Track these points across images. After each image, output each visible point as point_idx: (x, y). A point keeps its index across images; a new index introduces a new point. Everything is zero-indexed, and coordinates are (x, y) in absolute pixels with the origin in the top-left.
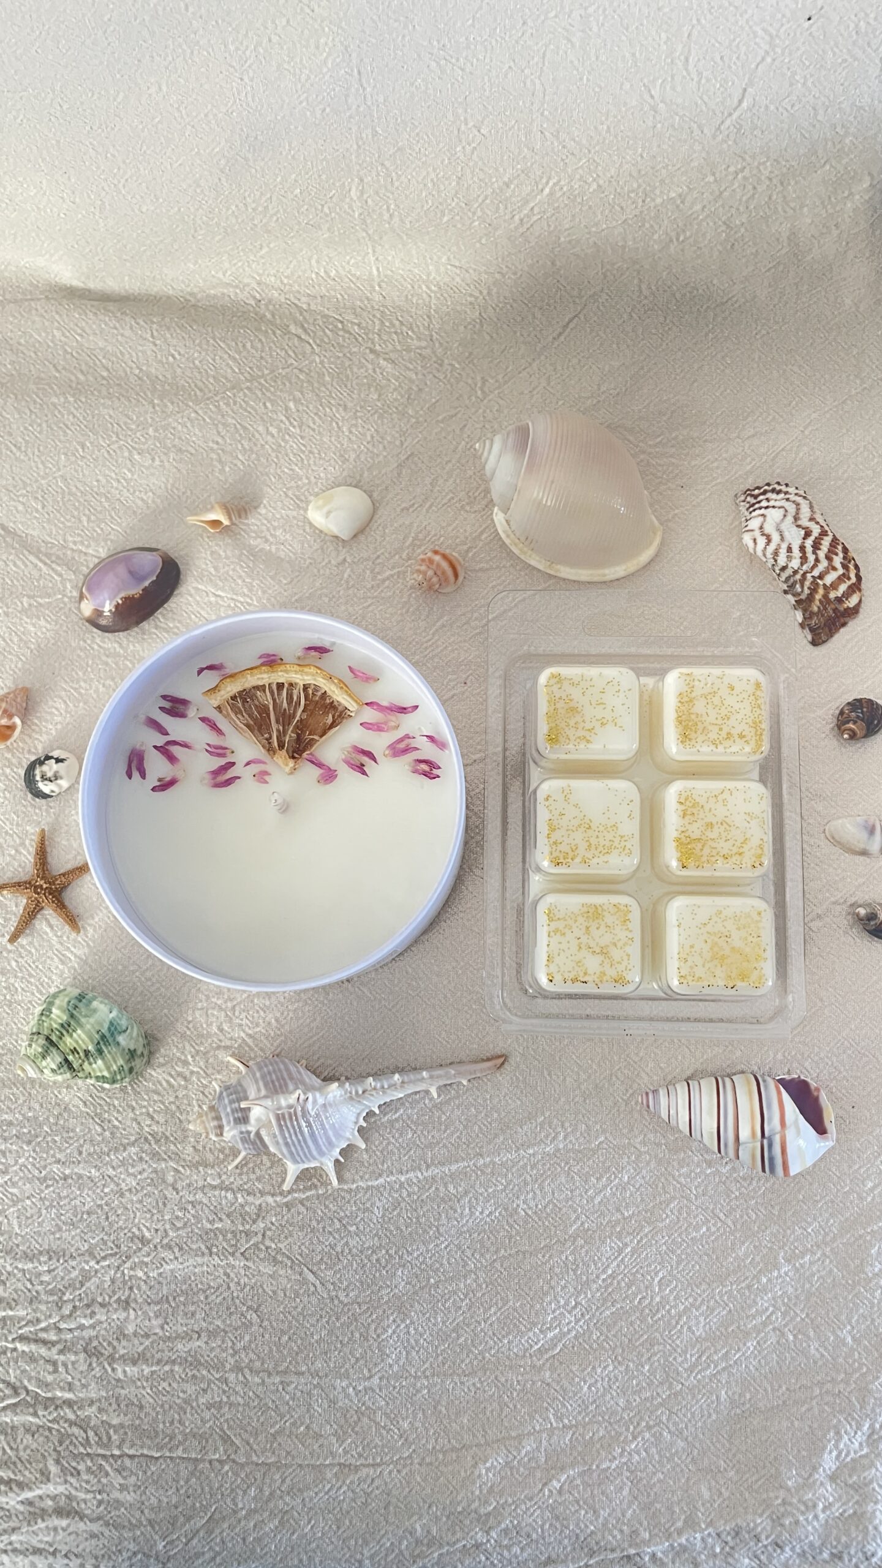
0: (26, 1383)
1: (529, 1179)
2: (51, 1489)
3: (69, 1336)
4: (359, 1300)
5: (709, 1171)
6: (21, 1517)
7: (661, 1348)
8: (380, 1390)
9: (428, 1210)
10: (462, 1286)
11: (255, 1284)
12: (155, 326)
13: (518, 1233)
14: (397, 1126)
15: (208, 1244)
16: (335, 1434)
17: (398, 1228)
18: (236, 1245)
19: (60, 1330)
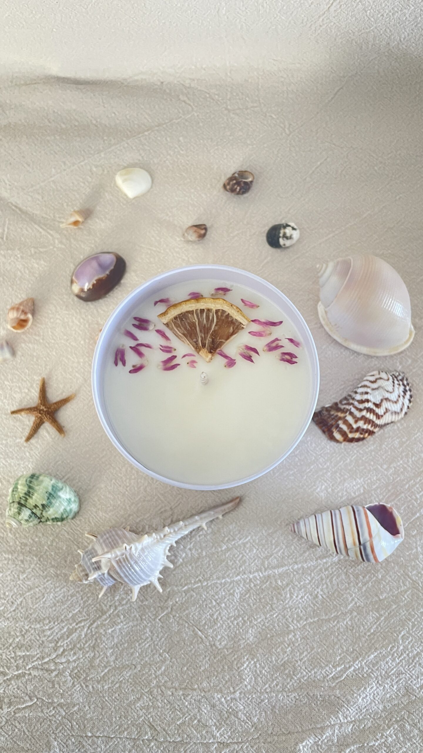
0: (36, 693)
1: (324, 577)
3: (61, 667)
4: (227, 647)
7: (404, 675)
8: (240, 700)
9: (266, 595)
10: (286, 639)
11: (167, 637)
12: (104, 97)
13: (318, 608)
15: (140, 614)
16: (215, 724)
17: (249, 605)
18: (156, 615)
19: (56, 663)
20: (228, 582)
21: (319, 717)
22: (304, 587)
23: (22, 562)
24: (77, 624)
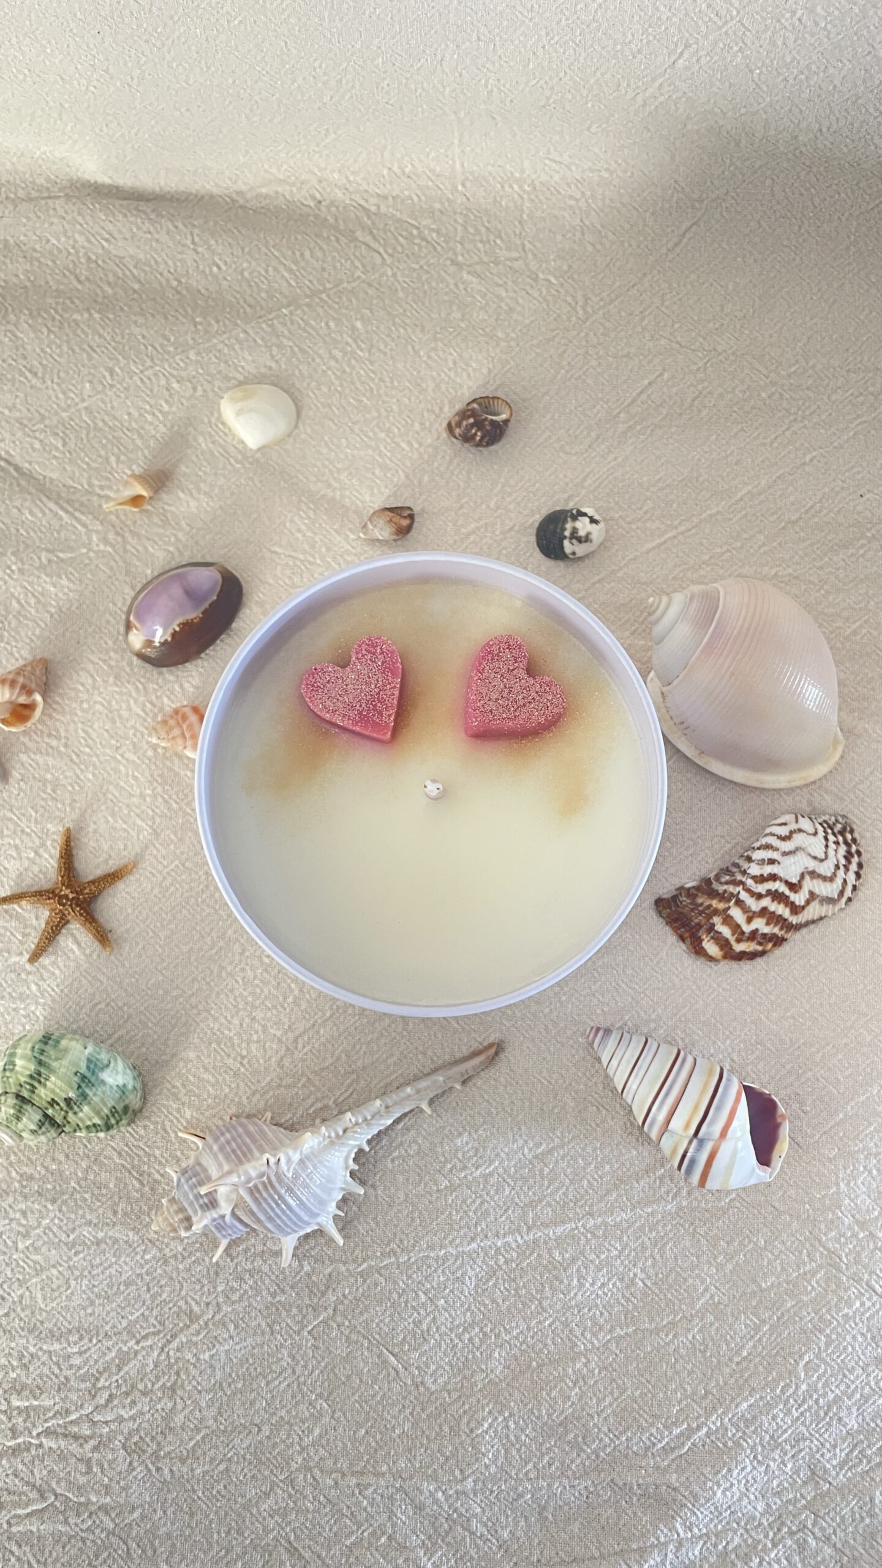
0: (54, 1485)
1: (648, 1243)
3: (105, 1430)
4: (449, 1387)
5: (861, 1235)
7: (807, 1443)
8: (475, 1495)
9: (529, 1281)
10: (570, 1371)
11: (326, 1367)
12: (196, 231)
13: (635, 1307)
14: (492, 1181)
15: (269, 1320)
17: (493, 1301)
18: (302, 1322)
19: (94, 1423)
20: (452, 1255)
21: (636, 1529)
22: (607, 1264)
23: (24, 1213)
24: (138, 1342)
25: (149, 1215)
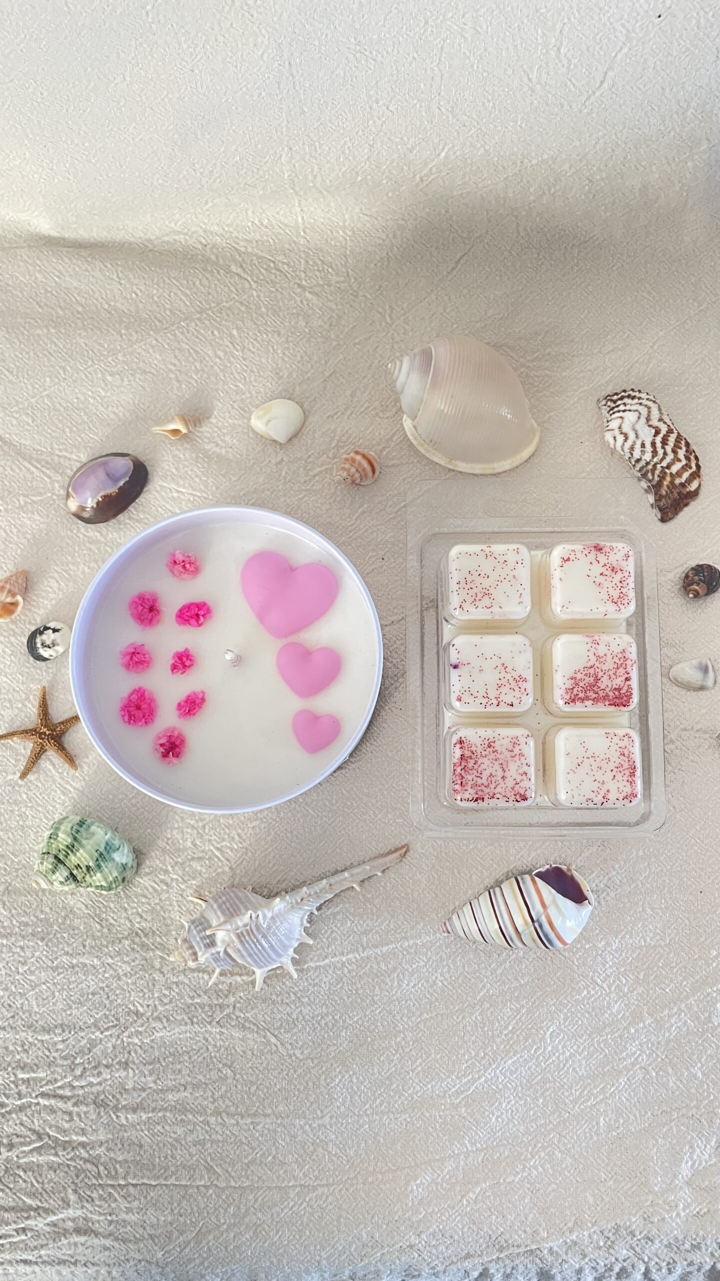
0: (48, 1130)
1: (445, 957)
2: (71, 1213)
3: (81, 1092)
4: (311, 1056)
5: (587, 946)
6: (47, 1236)
7: (552, 1085)
8: (331, 1126)
9: (365, 984)
10: (393, 1043)
11: (229, 1045)
12: (120, 268)
13: (437, 999)
14: (338, 917)
15: (190, 1016)
16: (297, 1161)
17: (341, 998)
18: (212, 1016)
19: (74, 1087)
21: (439, 1145)
22: (417, 971)
23: (22, 948)
25: (107, 947)
